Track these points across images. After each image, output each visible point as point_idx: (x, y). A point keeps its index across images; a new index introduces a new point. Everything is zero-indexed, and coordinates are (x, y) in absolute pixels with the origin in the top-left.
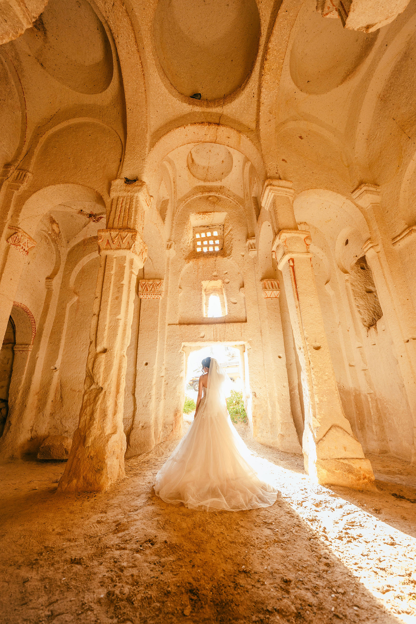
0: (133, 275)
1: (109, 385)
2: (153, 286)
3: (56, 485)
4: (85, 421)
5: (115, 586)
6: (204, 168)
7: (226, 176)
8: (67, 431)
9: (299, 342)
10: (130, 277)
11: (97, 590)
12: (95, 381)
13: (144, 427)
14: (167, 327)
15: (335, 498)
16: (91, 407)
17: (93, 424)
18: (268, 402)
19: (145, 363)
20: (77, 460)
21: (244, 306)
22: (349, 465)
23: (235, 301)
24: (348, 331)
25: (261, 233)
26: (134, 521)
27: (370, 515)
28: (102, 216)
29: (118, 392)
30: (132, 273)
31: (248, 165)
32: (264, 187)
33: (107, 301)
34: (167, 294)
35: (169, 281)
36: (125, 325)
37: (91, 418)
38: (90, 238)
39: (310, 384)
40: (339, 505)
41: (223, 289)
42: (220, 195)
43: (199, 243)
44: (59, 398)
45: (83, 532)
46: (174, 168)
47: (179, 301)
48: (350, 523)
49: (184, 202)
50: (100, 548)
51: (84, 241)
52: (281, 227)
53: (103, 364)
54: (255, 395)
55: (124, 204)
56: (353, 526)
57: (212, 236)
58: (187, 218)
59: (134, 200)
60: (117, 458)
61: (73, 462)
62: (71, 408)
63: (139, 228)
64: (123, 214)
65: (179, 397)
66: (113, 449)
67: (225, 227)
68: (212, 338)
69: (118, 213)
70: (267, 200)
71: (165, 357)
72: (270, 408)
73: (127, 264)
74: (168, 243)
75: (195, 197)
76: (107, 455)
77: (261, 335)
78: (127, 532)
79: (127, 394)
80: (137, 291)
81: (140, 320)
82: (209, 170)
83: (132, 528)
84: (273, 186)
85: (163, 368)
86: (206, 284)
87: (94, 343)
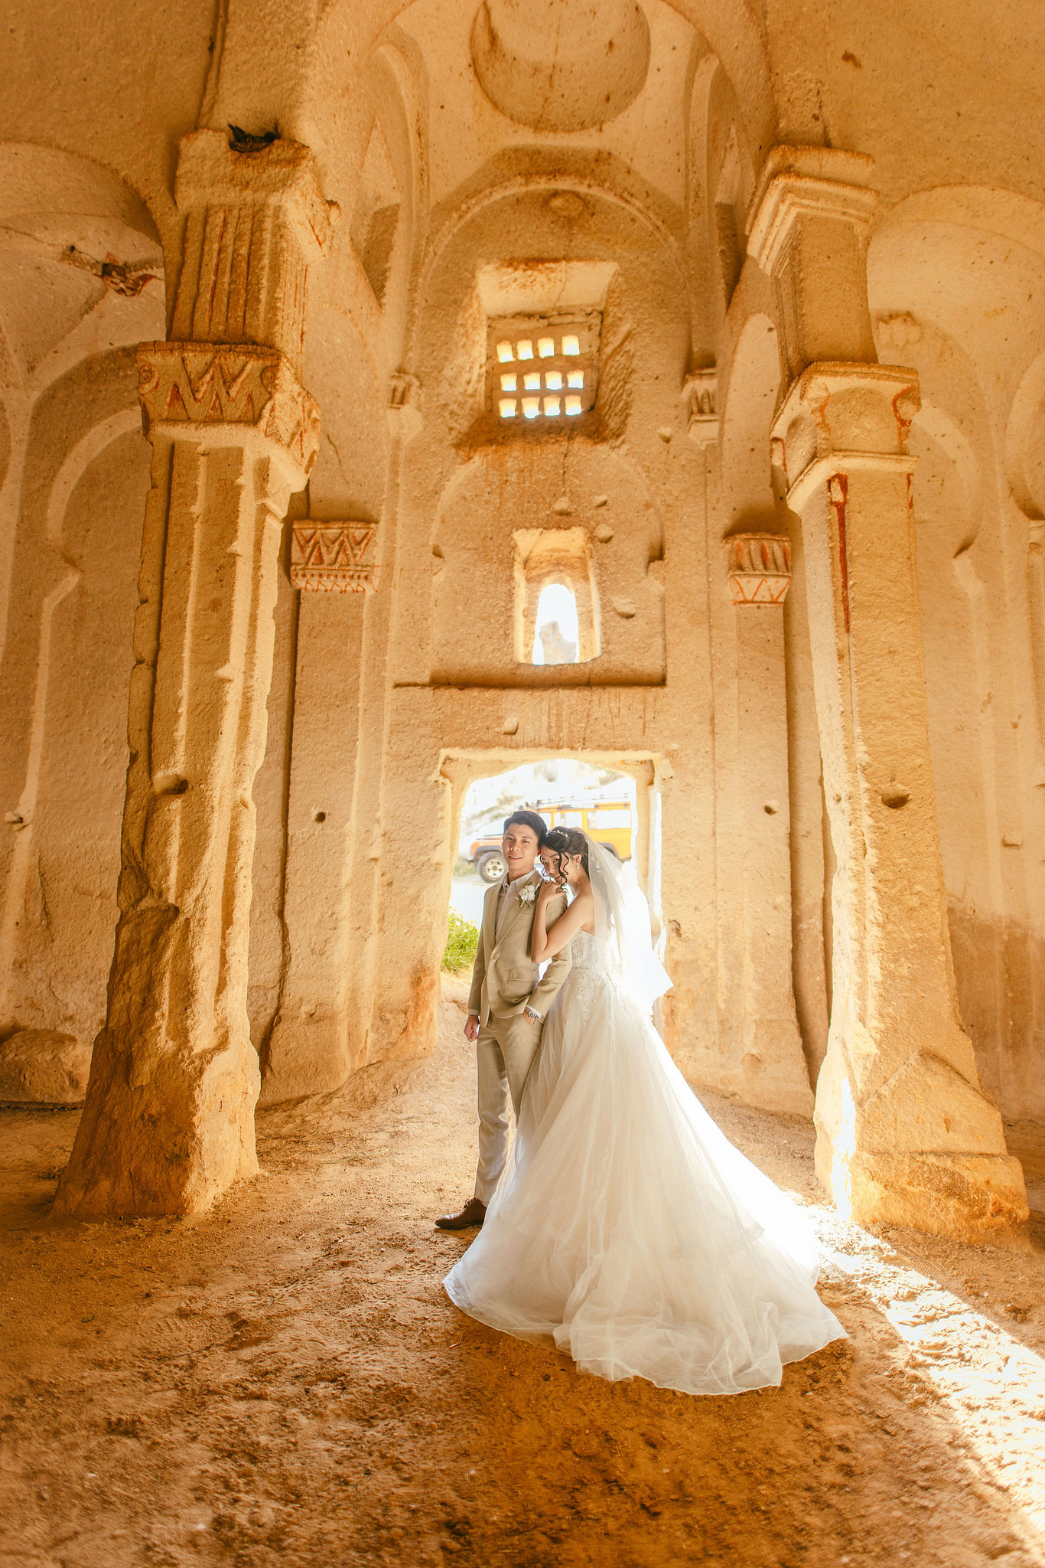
0: (269, 519)
1: (197, 899)
2: (342, 544)
3: (49, 1186)
4: (128, 1007)
5: (236, 1501)
6: (536, 70)
7: (620, 109)
8: (71, 1018)
9: (837, 780)
10: (260, 527)
11: (186, 1511)
12: (154, 884)
13: (315, 1017)
14: (390, 694)
15: (895, 1269)
16: (145, 967)
17: (153, 1020)
18: (720, 953)
19: (315, 813)
20: (108, 1123)
21: (660, 629)
22: (953, 1174)
23: (628, 609)
24: (1015, 726)
25: (739, 358)
26: (286, 1315)
27: (996, 1326)
28: (150, 272)
29: (228, 921)
30: (264, 510)
31: (708, 69)
32: (764, 179)
33: (181, 616)
34: (390, 576)
35: (399, 530)
36: (247, 700)
37: (144, 1000)
38: (112, 355)
39: (858, 919)
40: (905, 1291)
41: (590, 563)
42: (595, 191)
43: (509, 383)
44: (38, 915)
45: (138, 1341)
46: (418, 71)
47: (432, 602)
48: (929, 1348)
49: (455, 215)
50: (189, 1393)
51: (88, 365)
52: (812, 350)
53: (176, 830)
54: (678, 931)
55: (229, 238)
56: (938, 1357)
57: (558, 354)
58: (467, 285)
59: (268, 225)
60: (232, 1121)
61: (95, 1129)
62: (78, 948)
63: (287, 340)
64: (226, 279)
65: (429, 927)
66: (219, 1097)
67: (609, 320)
68: (544, 739)
69: (209, 278)
70: (768, 233)
71: (382, 795)
72: (723, 974)
73: (247, 480)
74: (394, 383)
75: (497, 196)
76: (199, 1114)
77: (713, 732)
78: (265, 1347)
79: (257, 911)
80: (286, 562)
81: (299, 668)
82: (556, 83)
83: (280, 1336)
84: (799, 175)
85: (378, 831)
86: (528, 541)
87: (142, 757)
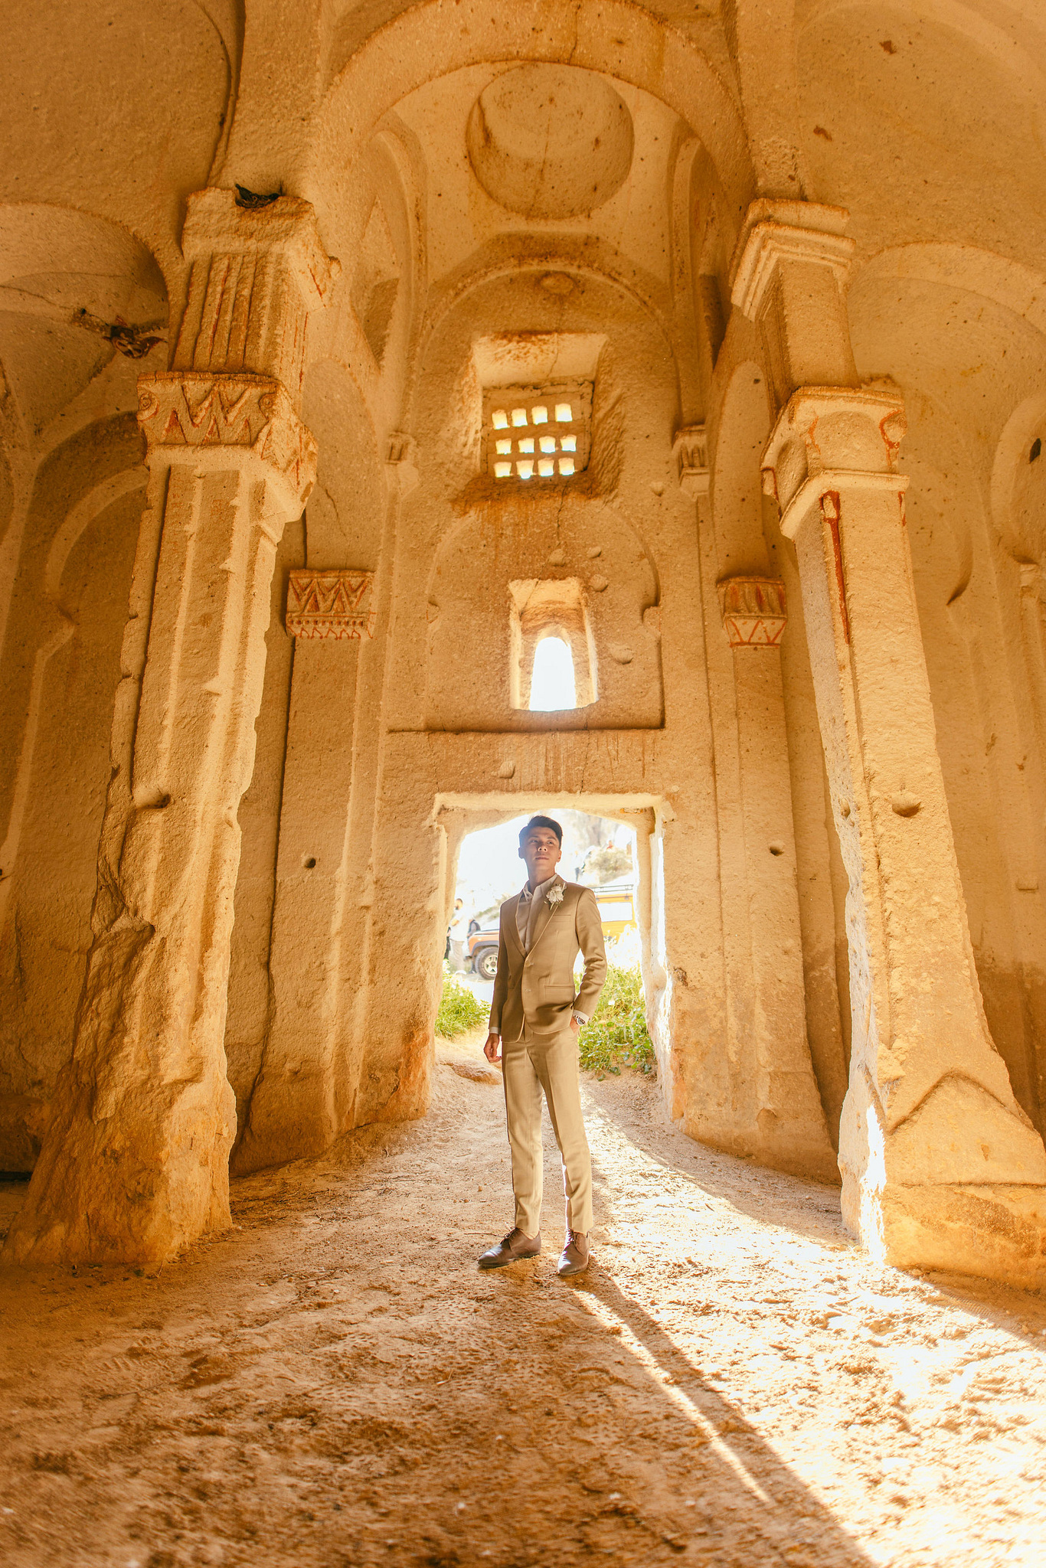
0: (263, 541)
1: (175, 918)
2: (337, 593)
4: (96, 1035)
6: (528, 165)
7: (606, 197)
8: (40, 1082)
9: (843, 790)
10: (254, 548)
12: (130, 903)
13: (300, 1075)
14: (384, 739)
15: (942, 1309)
16: (116, 990)
17: (120, 1047)
18: (729, 1001)
19: (304, 858)
20: (67, 1162)
21: (658, 673)
22: (997, 1206)
23: (625, 655)
24: (1021, 767)
25: (727, 410)
26: (253, 1353)
28: (156, 333)
29: (207, 943)
30: (258, 532)
31: (689, 154)
32: (745, 229)
33: (170, 630)
34: (386, 623)
35: (396, 580)
36: (235, 716)
37: (113, 1026)
38: (118, 420)
39: (878, 934)
40: (953, 1330)
41: (585, 612)
42: (584, 272)
43: (504, 448)
44: (12, 971)
46: (417, 161)
47: (428, 649)
49: (452, 293)
51: (94, 428)
52: (798, 377)
53: (156, 844)
54: (684, 980)
55: (232, 281)
57: (552, 421)
58: (464, 355)
59: (270, 270)
60: (205, 1164)
63: (286, 372)
64: (228, 317)
65: (423, 979)
66: (190, 1132)
67: (600, 387)
68: (541, 782)
69: (211, 316)
70: (752, 280)
71: (374, 840)
72: (733, 1024)
73: (242, 501)
74: (392, 440)
75: (492, 277)
76: (167, 1149)
77: (714, 774)
78: (227, 1384)
80: (282, 611)
81: (292, 712)
82: (546, 176)
83: (244, 1373)
84: (778, 223)
85: (370, 878)
86: (523, 592)
87: (124, 772)
